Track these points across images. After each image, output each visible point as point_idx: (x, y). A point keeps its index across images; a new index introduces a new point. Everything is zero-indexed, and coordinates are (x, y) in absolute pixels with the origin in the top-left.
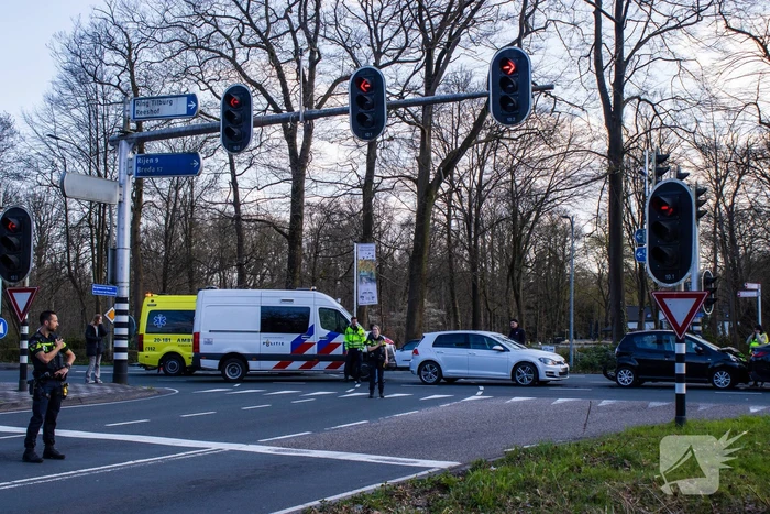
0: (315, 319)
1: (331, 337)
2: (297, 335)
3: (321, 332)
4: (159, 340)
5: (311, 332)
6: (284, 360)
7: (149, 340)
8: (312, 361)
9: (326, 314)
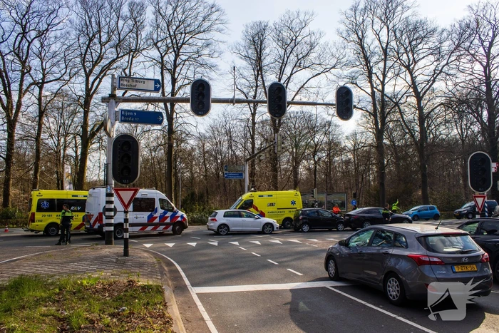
0: (157, 205)
1: (165, 213)
2: (150, 213)
3: (160, 211)
4: (45, 216)
5: (156, 211)
6: (144, 226)
7: (38, 216)
8: (157, 226)
9: (162, 201)
